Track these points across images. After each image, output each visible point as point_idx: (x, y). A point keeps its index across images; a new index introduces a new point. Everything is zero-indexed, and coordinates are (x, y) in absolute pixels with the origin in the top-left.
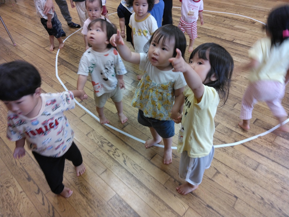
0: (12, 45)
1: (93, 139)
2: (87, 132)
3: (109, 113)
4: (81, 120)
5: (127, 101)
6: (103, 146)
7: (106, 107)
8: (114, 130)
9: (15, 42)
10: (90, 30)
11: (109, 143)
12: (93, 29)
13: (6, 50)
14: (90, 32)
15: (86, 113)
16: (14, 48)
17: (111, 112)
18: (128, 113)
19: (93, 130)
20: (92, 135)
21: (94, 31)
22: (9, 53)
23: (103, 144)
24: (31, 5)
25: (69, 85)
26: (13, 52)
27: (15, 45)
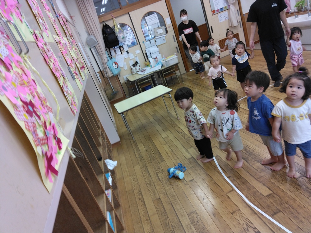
0: (176, 118)
1: (238, 220)
2: (233, 210)
3: (258, 194)
4: (228, 196)
5: (281, 184)
6: (248, 230)
7: (255, 187)
8: (262, 215)
9: (179, 116)
10: (216, 97)
11: (256, 228)
12: (218, 96)
13: (172, 123)
14: (216, 98)
15: (233, 190)
16: (178, 121)
17: (261, 193)
18: (280, 198)
19: (240, 209)
20: (238, 215)
21: (218, 98)
22: (174, 126)
23: (248, 228)
24: (194, 83)
25: (220, 158)
26: (176, 125)
27: (179, 118)
